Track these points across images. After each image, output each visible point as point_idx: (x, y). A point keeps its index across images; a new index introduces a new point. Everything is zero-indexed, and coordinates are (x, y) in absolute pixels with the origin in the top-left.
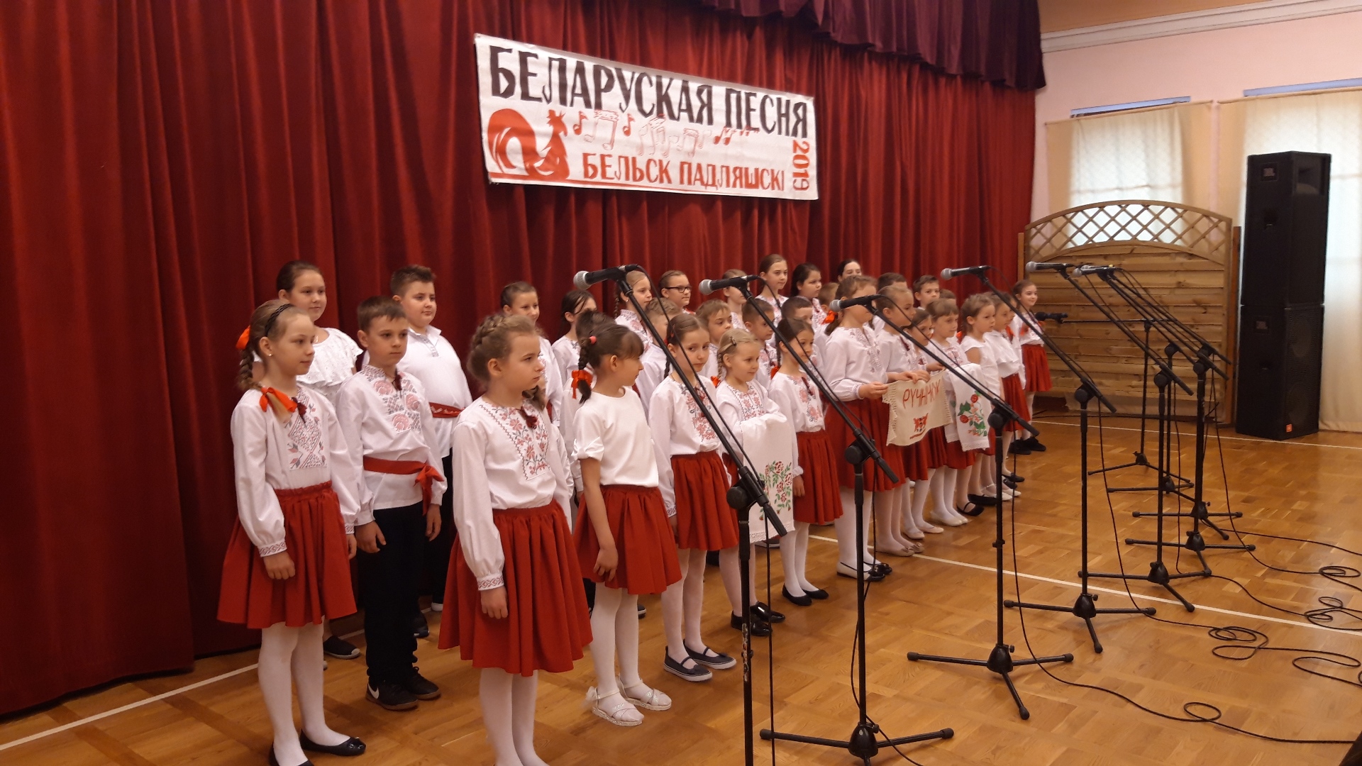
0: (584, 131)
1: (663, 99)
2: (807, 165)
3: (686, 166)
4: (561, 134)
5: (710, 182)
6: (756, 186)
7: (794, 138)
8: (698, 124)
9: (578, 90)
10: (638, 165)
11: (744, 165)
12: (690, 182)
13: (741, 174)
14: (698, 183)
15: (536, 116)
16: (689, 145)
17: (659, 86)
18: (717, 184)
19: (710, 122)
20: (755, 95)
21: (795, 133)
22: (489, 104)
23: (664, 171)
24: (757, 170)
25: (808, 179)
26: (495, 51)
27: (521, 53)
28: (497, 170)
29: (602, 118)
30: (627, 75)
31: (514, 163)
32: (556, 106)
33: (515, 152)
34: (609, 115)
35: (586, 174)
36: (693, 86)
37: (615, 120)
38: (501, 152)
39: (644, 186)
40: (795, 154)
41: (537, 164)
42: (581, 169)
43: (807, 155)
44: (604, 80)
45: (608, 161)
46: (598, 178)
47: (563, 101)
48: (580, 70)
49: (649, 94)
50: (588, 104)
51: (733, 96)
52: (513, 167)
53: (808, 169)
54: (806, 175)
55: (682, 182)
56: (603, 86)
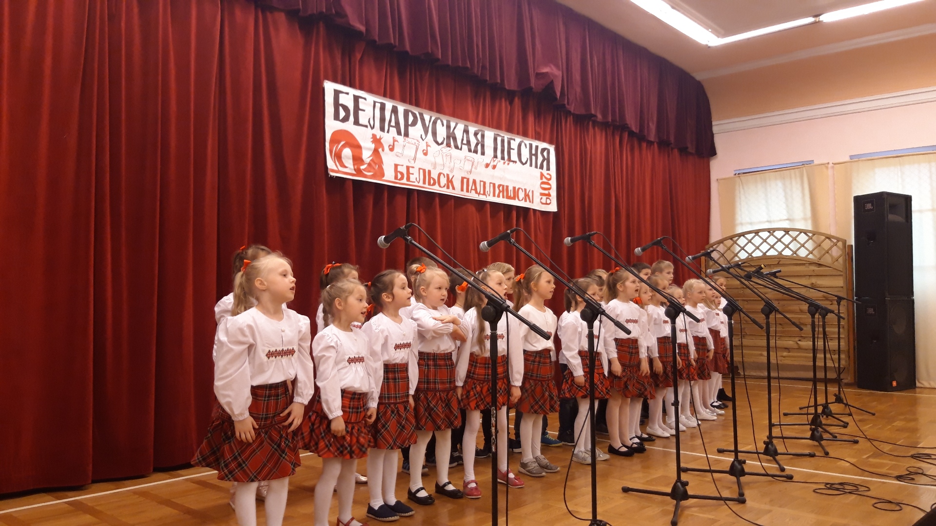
0: (396, 150)
1: (451, 136)
2: (549, 189)
3: (465, 180)
4: (380, 150)
5: (482, 192)
6: (514, 198)
7: (541, 170)
8: (475, 154)
9: (393, 123)
10: (432, 176)
11: (505, 184)
12: (468, 191)
13: (504, 190)
14: (473, 192)
15: (363, 136)
16: (468, 167)
17: (448, 127)
18: (486, 193)
19: (483, 153)
20: (514, 140)
21: (542, 167)
22: (331, 126)
23: (450, 182)
24: (514, 188)
25: (550, 198)
26: (337, 93)
27: (354, 96)
28: (335, 168)
29: (409, 143)
30: (427, 117)
31: (346, 165)
32: (377, 131)
33: (348, 158)
34: (413, 141)
35: (396, 178)
36: (472, 129)
37: (418, 145)
38: (338, 157)
39: (436, 189)
40: (541, 181)
41: (362, 167)
42: (393, 174)
43: (550, 182)
44: (411, 118)
45: (411, 170)
46: (404, 181)
47: (382, 129)
48: (395, 110)
49: (442, 132)
50: (399, 133)
51: (499, 139)
52: (346, 167)
53: (550, 191)
54: (549, 195)
55: (462, 190)
56: (410, 123)
